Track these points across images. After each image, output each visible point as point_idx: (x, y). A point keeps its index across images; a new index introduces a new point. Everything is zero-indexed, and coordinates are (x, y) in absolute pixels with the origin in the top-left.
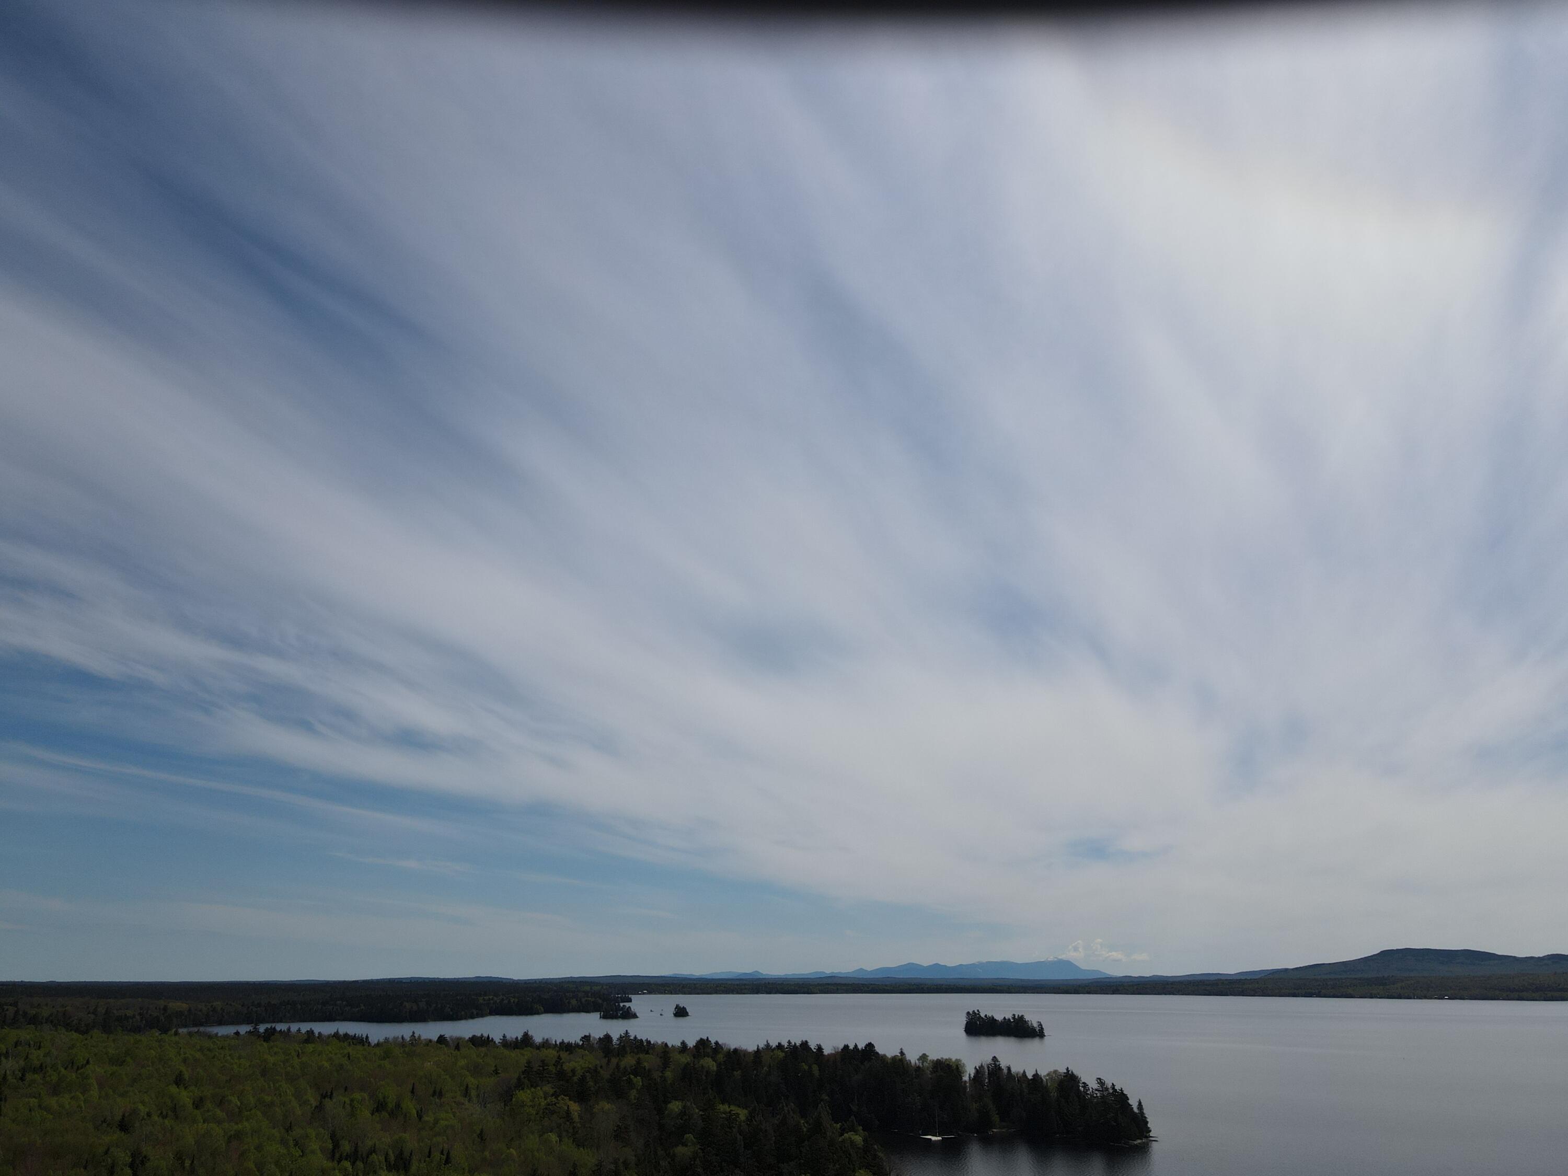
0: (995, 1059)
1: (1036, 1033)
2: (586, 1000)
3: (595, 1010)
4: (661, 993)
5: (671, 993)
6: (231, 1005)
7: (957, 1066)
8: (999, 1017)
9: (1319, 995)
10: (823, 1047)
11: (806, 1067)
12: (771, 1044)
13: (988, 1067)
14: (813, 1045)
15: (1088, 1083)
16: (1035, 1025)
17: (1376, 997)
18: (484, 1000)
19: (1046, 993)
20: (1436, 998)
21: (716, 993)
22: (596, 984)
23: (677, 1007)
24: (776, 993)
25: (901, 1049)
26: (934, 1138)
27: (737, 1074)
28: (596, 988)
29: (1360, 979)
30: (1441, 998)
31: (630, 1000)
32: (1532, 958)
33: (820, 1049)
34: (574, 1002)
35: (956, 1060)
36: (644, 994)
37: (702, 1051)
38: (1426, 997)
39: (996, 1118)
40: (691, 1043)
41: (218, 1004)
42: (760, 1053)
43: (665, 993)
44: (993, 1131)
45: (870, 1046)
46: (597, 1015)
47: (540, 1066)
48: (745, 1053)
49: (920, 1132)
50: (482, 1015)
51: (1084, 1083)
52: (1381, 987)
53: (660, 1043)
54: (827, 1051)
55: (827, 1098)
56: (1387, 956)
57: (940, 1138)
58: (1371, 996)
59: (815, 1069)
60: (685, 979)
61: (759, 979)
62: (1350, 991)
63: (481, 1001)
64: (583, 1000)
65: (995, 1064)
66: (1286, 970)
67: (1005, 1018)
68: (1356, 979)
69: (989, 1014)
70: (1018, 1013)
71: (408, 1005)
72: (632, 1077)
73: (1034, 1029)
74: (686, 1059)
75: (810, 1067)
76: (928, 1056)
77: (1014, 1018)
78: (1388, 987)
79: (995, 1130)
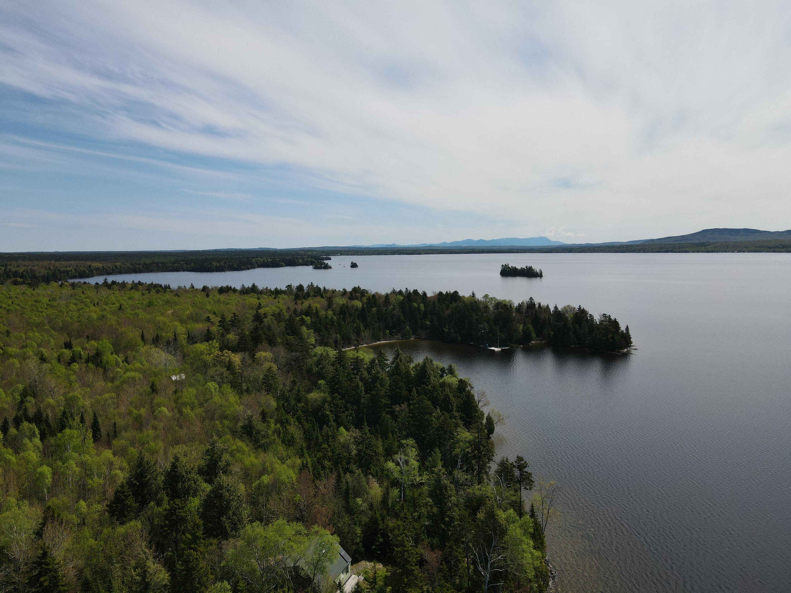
0: (531, 299)
1: (539, 275)
2: (306, 260)
3: (311, 264)
4: (347, 255)
5: (352, 255)
6: (125, 264)
7: (511, 305)
8: (519, 267)
9: (672, 252)
10: (427, 293)
11: (416, 305)
12: (396, 290)
13: (527, 304)
14: (420, 292)
15: (592, 315)
16: (538, 271)
17: (700, 252)
18: (255, 260)
19: (536, 253)
20: (731, 252)
21: (374, 254)
22: (315, 251)
23: (352, 263)
24: (403, 254)
25: (473, 292)
26: (496, 349)
27: (374, 309)
28: (314, 253)
29: (692, 244)
30: (733, 252)
31: (330, 259)
32: (778, 232)
33: (425, 294)
34: (300, 261)
35: (509, 300)
36: (338, 255)
37: (354, 295)
38: (725, 252)
39: (534, 335)
40: (349, 289)
41: (118, 264)
42: (389, 297)
43: (349, 255)
44: (532, 343)
45: (456, 293)
46: (311, 267)
47: (232, 317)
48: (380, 296)
49: (487, 345)
50: (254, 268)
51: (590, 315)
52: (703, 247)
53: (330, 290)
54: (429, 295)
55: (429, 323)
56: (705, 232)
57: (499, 349)
58: (698, 252)
59: (422, 306)
60: (359, 248)
61: (395, 248)
62: (687, 249)
63: (254, 261)
64: (305, 260)
65: (531, 302)
66: (653, 240)
67: (522, 268)
68: (690, 243)
69: (514, 266)
70: (529, 265)
71: (214, 264)
72: (304, 317)
73: (537, 273)
74: (343, 301)
75: (419, 305)
76: (489, 296)
77: (527, 268)
78: (707, 247)
79: (533, 342)
